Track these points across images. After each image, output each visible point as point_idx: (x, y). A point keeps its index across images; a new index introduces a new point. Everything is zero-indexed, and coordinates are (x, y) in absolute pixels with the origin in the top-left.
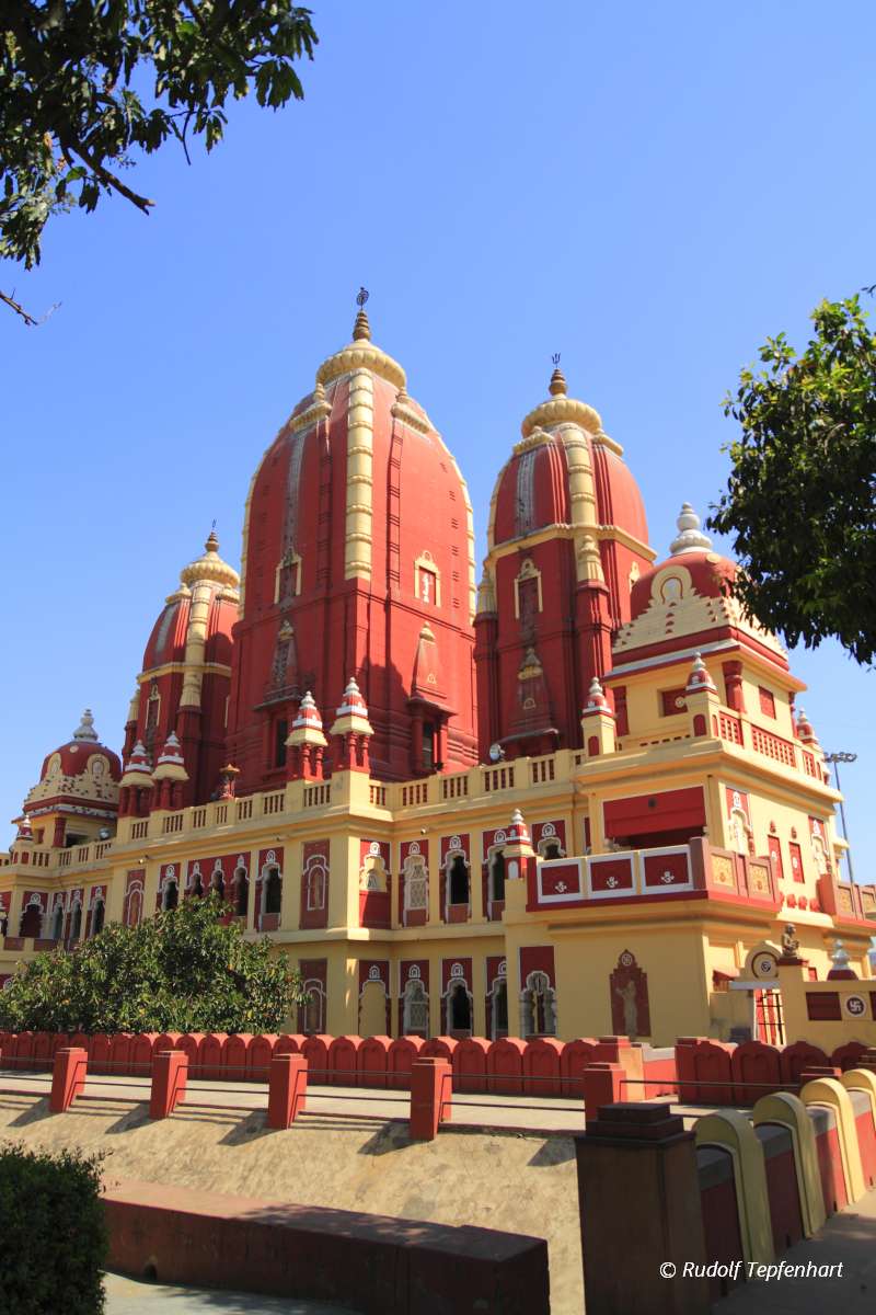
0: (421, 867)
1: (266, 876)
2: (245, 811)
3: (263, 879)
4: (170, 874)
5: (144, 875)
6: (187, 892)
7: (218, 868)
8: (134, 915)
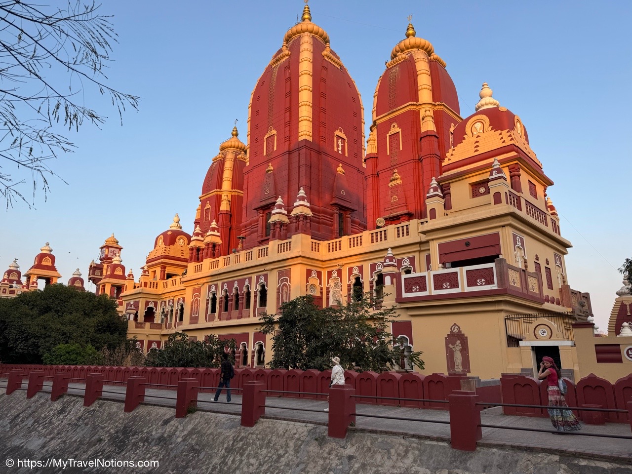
0: (338, 283)
1: (259, 288)
2: (249, 257)
3: (258, 290)
4: (213, 289)
5: (200, 290)
6: (221, 298)
7: (236, 285)
8: (196, 310)
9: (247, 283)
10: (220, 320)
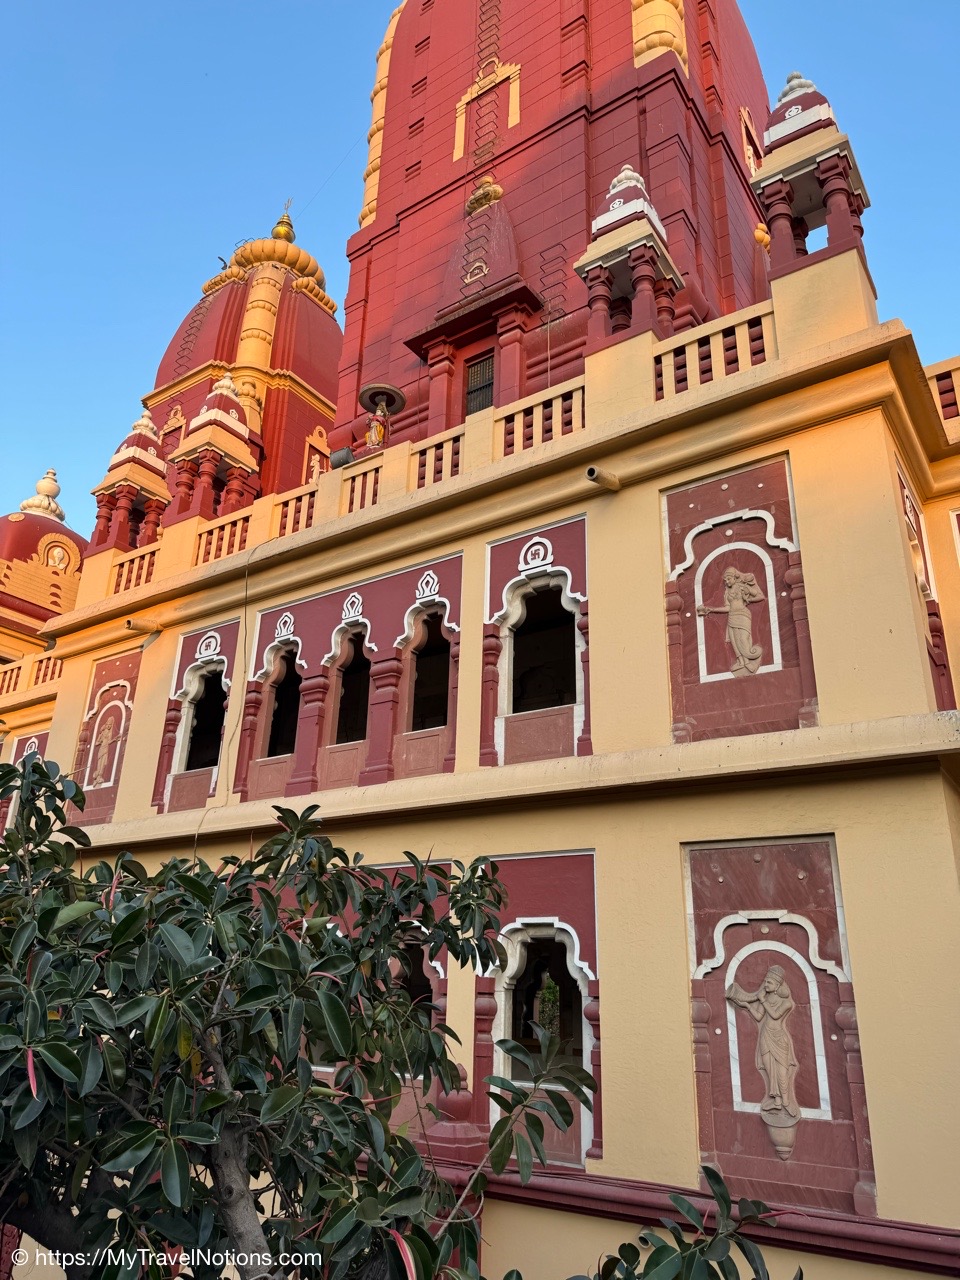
1: (517, 608)
2: (440, 464)
3: (504, 618)
4: (208, 651)
5: (137, 666)
6: (254, 688)
7: (352, 612)
8: (103, 762)
9: (428, 590)
10: (244, 799)
